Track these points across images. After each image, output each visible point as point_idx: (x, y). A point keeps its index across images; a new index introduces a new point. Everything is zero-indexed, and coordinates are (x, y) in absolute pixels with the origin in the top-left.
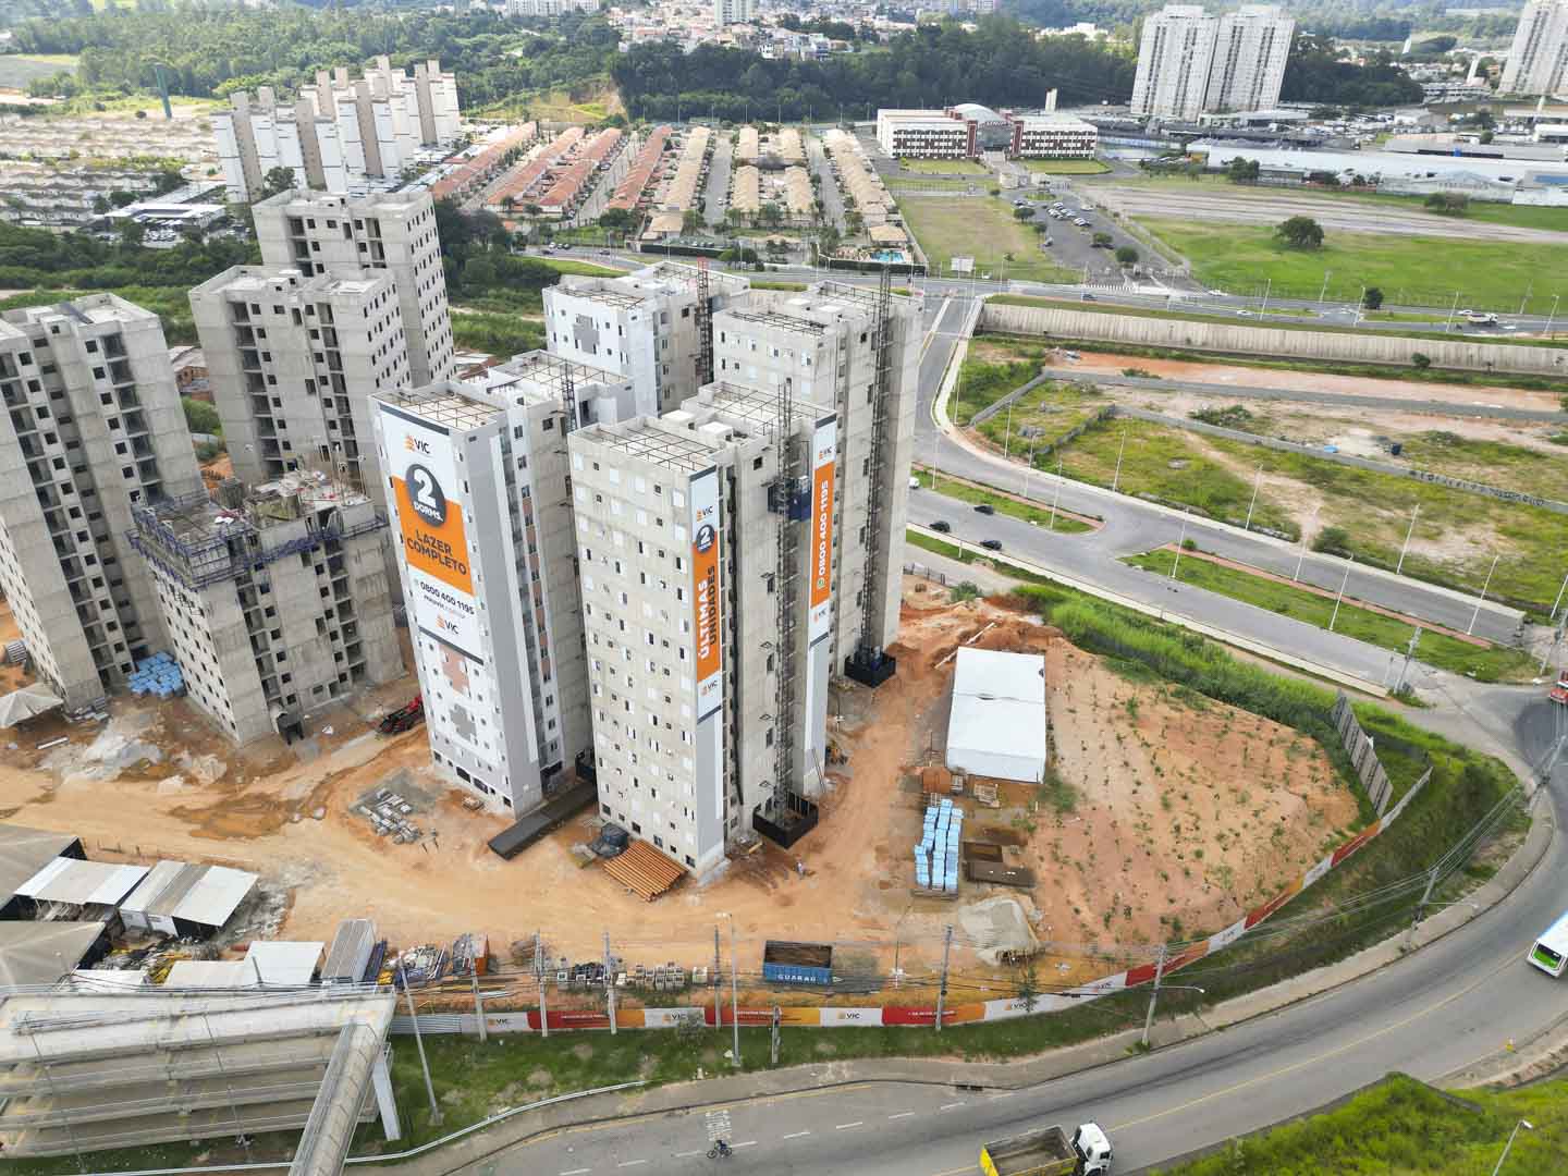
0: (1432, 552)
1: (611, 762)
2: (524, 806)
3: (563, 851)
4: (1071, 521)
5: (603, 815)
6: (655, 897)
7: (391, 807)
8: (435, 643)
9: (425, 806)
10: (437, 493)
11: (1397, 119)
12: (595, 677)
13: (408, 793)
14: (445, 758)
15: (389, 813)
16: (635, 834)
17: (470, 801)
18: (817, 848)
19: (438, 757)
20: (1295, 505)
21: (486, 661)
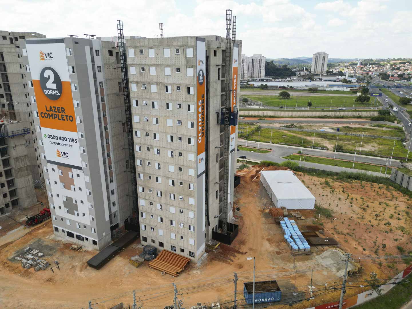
0: (365, 149)
1: (147, 213)
2: (103, 243)
3: (127, 261)
4: (263, 150)
5: (143, 242)
6: (178, 274)
7: (32, 255)
8: (55, 167)
9: (51, 252)
10: (57, 80)
11: (292, 78)
12: (139, 169)
13: (41, 247)
14: (60, 228)
15: (32, 257)
16: (161, 248)
17: (74, 246)
18: (243, 243)
19: (57, 229)
20: (322, 143)
21: (84, 166)
